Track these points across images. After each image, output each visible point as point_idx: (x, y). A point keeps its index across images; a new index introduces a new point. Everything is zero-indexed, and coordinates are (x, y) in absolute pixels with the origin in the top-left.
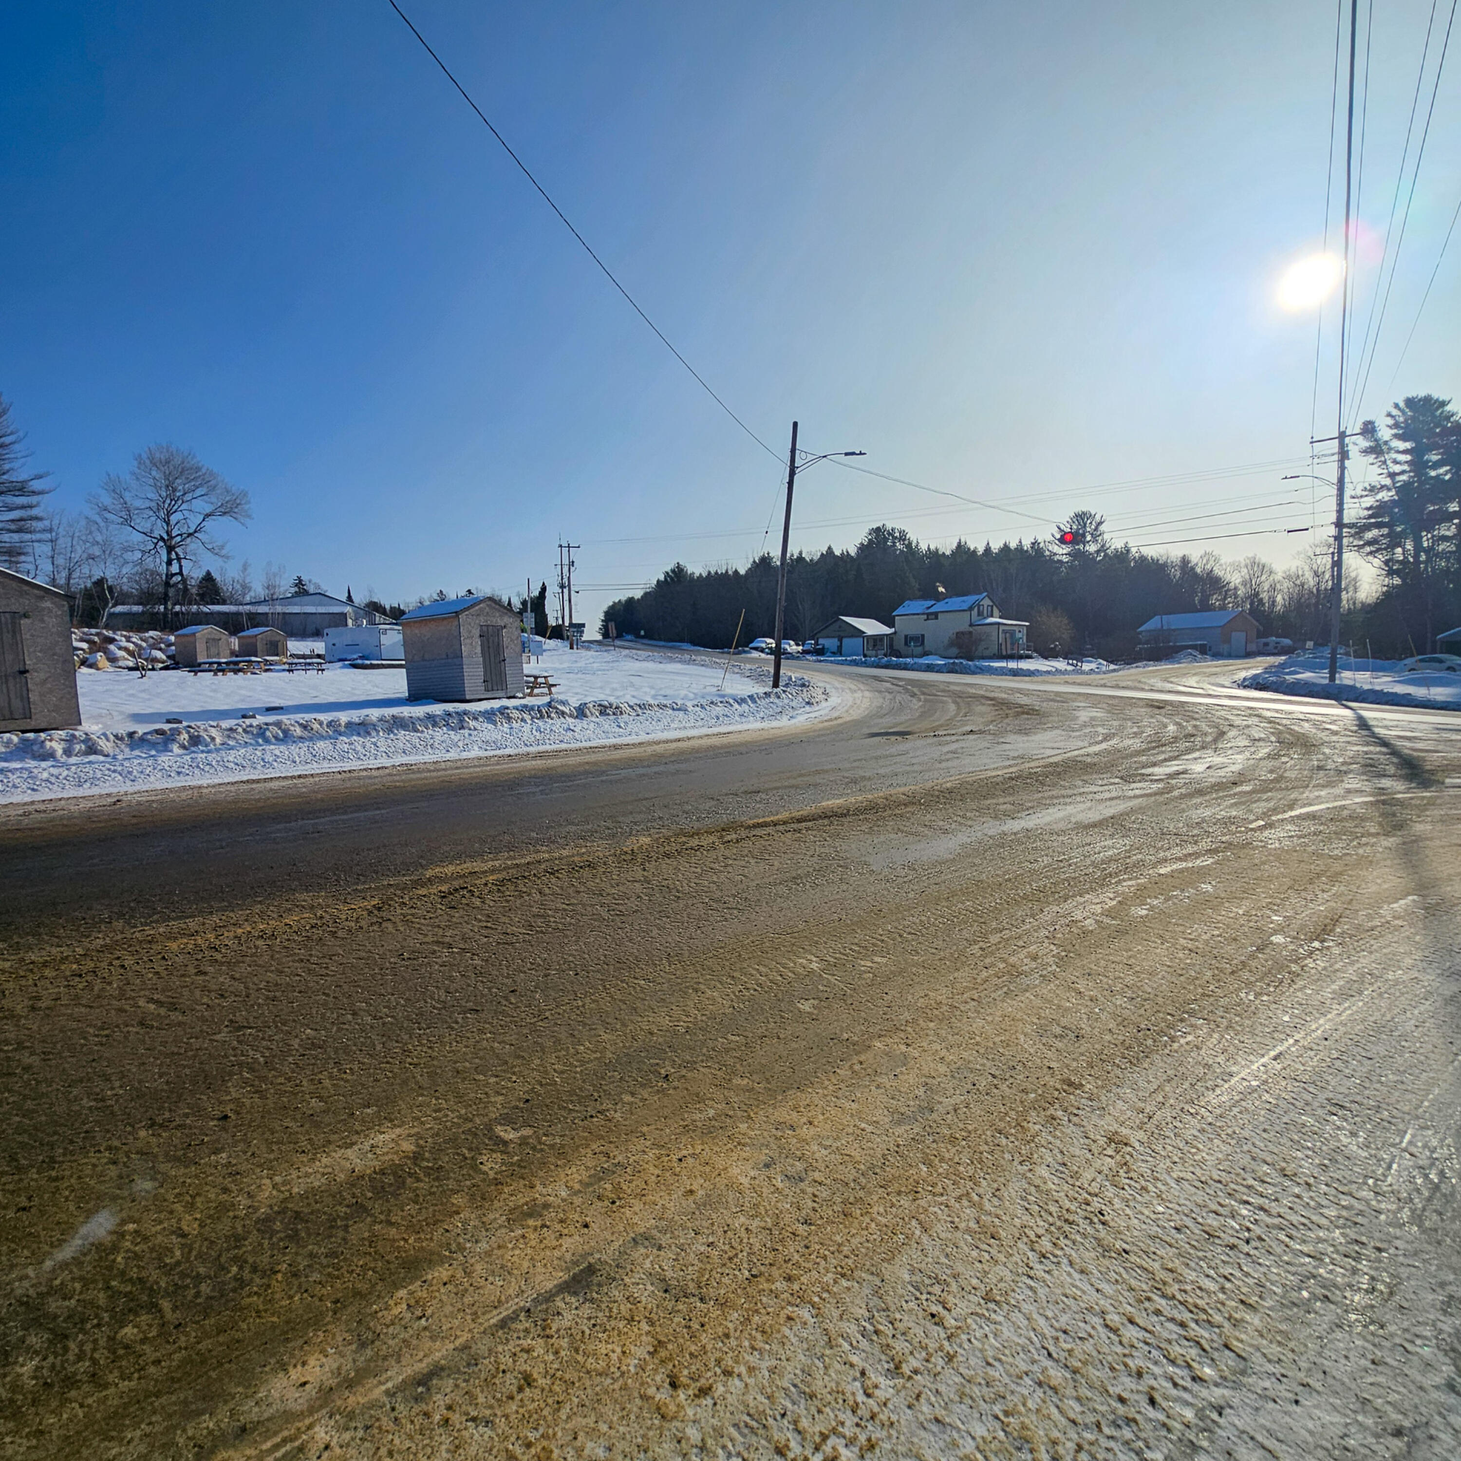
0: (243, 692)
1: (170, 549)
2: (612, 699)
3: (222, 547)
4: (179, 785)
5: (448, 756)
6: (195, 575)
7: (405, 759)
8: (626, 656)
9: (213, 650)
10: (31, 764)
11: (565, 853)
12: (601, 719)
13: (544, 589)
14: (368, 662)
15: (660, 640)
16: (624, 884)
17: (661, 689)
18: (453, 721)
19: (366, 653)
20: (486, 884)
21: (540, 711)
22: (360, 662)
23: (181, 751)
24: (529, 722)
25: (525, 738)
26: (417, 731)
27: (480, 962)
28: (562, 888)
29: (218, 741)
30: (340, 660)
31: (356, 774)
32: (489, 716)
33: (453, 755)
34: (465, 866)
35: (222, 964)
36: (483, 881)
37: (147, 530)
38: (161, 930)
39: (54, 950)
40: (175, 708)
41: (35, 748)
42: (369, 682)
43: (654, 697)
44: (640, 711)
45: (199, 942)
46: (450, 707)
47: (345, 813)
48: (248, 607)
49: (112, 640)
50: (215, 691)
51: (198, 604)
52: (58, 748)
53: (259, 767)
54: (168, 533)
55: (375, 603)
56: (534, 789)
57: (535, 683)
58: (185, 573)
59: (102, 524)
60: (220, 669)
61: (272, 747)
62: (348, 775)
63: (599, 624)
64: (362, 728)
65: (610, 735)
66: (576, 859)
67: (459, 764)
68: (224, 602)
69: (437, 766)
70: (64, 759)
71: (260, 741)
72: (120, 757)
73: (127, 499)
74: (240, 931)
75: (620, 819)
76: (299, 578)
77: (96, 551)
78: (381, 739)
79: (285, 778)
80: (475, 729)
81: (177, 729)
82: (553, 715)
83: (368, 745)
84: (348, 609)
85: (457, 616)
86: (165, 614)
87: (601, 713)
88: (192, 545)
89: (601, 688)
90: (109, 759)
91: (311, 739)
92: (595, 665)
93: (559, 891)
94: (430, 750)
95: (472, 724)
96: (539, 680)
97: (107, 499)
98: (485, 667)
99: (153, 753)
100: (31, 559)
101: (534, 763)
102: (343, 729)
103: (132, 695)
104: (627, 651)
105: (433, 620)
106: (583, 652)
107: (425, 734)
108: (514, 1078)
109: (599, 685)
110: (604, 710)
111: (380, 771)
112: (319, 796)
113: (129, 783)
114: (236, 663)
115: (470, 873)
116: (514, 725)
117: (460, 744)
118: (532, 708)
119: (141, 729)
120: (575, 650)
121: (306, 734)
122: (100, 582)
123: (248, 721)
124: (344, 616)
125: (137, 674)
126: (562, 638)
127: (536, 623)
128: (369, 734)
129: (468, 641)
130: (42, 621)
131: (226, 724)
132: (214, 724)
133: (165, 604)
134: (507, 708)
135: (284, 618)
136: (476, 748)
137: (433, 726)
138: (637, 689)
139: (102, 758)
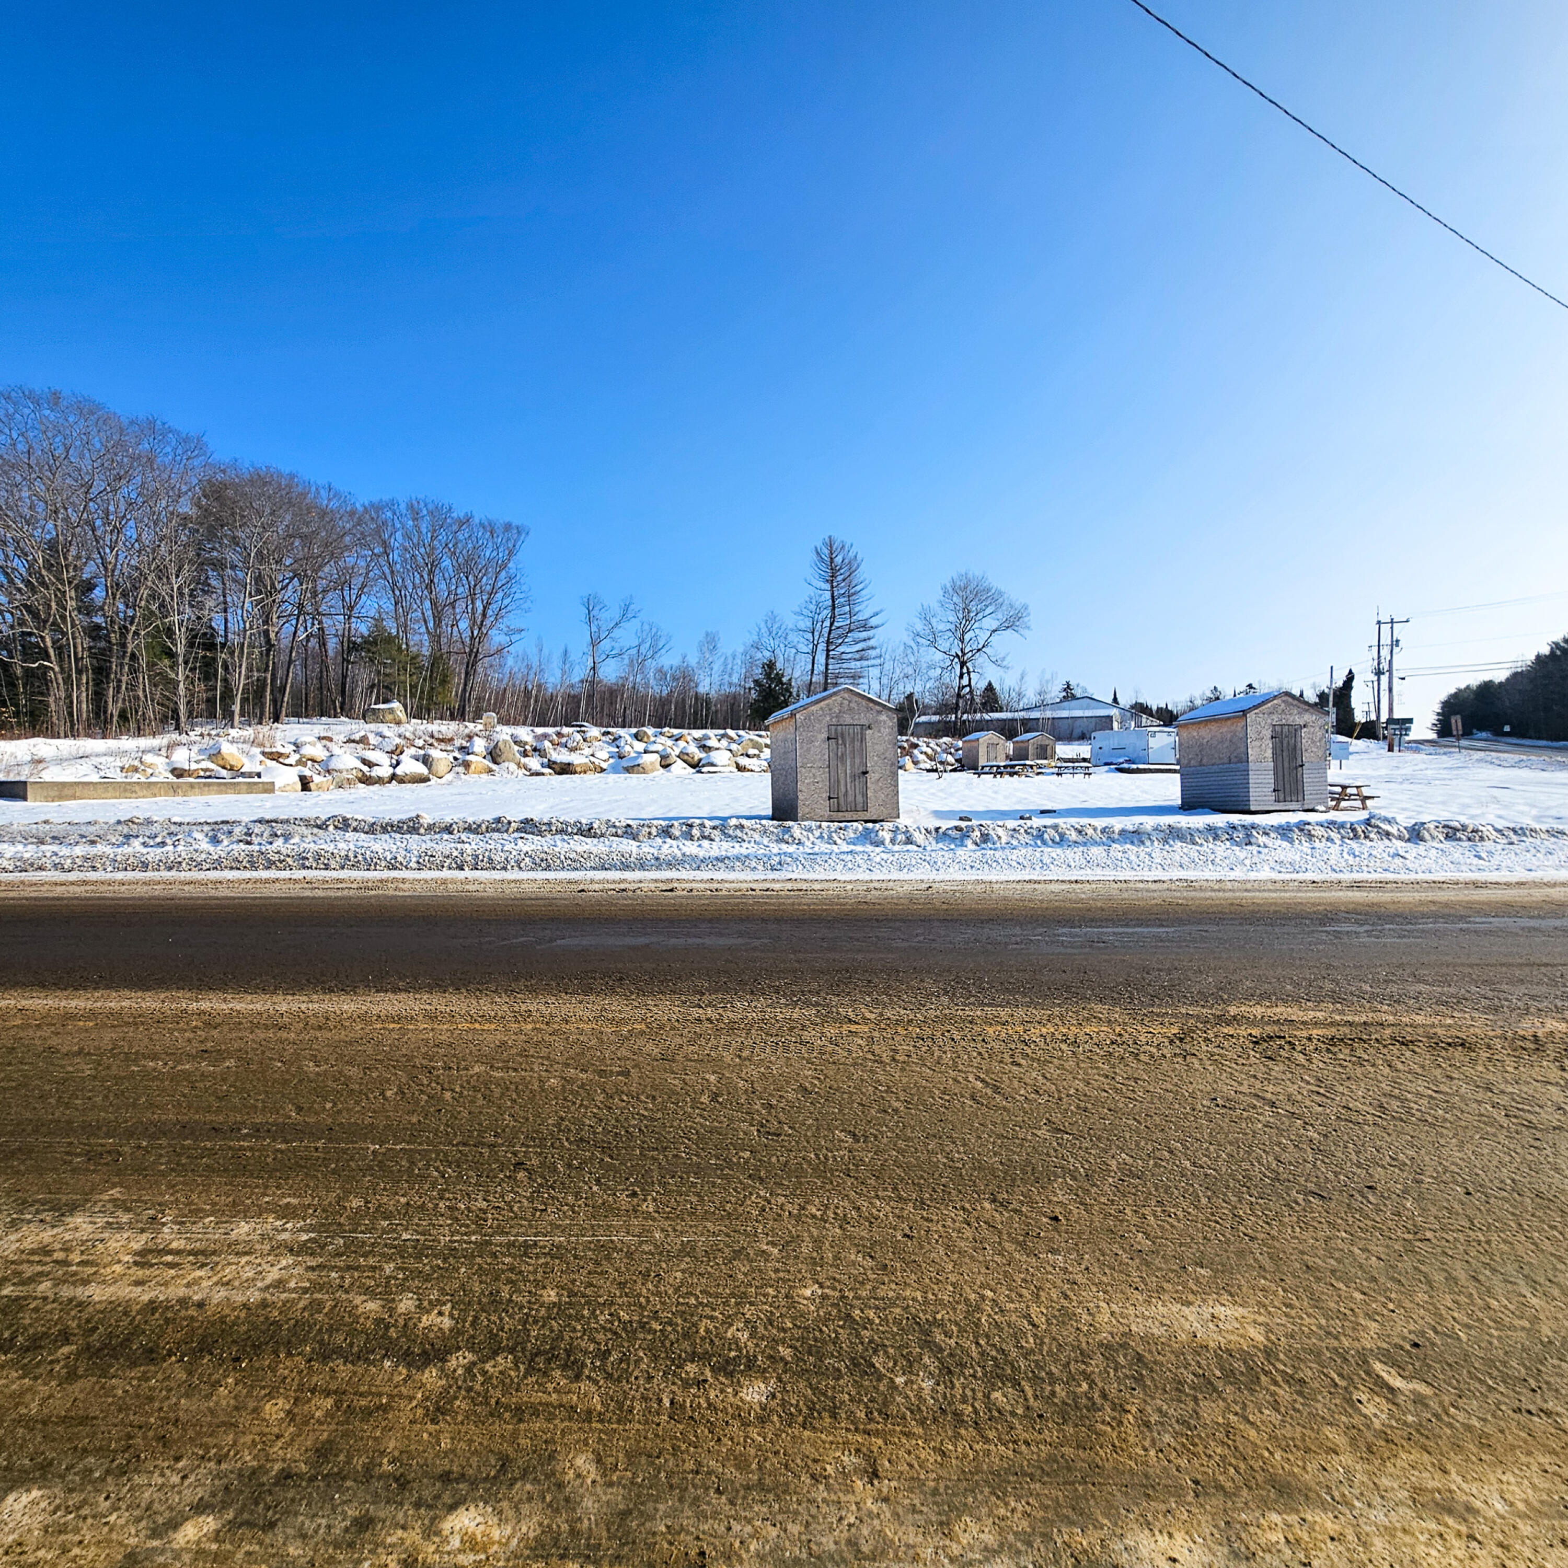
0: (1019, 794)
1: (963, 664)
2: (1464, 820)
3: (1003, 659)
4: (974, 878)
5: (1233, 875)
6: (979, 686)
7: (1183, 874)
8: (1479, 761)
9: (992, 755)
10: (869, 848)
11: (1420, 1019)
12: (1447, 845)
13: (1350, 678)
14: (1134, 766)
15: (1539, 738)
16: (1529, 1083)
17: (1549, 808)
18: (1239, 835)
19: (1133, 756)
20: (1310, 1039)
21: (1353, 830)
22: (1126, 766)
23: (974, 847)
24: (1338, 842)
25: (1332, 862)
26: (1194, 843)
27: (1316, 1135)
28: (1423, 1067)
29: (1004, 840)
30: (1106, 764)
31: (1131, 885)
32: (1284, 831)
33: (1238, 874)
34: (1278, 1010)
35: (1033, 1060)
36: (1306, 1034)
37: (946, 650)
38: (979, 1013)
39: (902, 1012)
40: (964, 807)
41: (873, 835)
42: (1138, 787)
43: (1538, 819)
44: (1515, 838)
45: (1010, 1032)
46: (1235, 818)
47: (1127, 925)
48: (1022, 714)
49: (916, 746)
50: (996, 792)
51: (982, 712)
52: (887, 836)
53: (1037, 868)
54: (962, 650)
55: (1141, 704)
56: (1355, 928)
57: (1341, 795)
58: (973, 684)
59: (915, 648)
60: (999, 772)
61: (1050, 849)
62: (1125, 885)
63: (1432, 718)
64: (1136, 836)
65: (1464, 868)
66: (1440, 1031)
67: (1249, 886)
68: (1001, 710)
69: (1222, 885)
70: (890, 846)
71: (1039, 842)
72: (929, 848)
73: (934, 624)
74: (1044, 1030)
75: (1504, 987)
76: (1068, 683)
77: (910, 671)
78: (1156, 849)
79: (1063, 881)
80: (1266, 847)
81: (971, 827)
82: (1372, 835)
83: (1142, 855)
84: (1114, 712)
85: (1245, 715)
86: (955, 723)
87: (1447, 837)
88: (980, 659)
89: (1443, 803)
90: (921, 849)
91: (1085, 844)
92: (1429, 772)
93: (1420, 1071)
94: (1210, 866)
95: (1262, 839)
96: (1349, 791)
97: (919, 626)
98: (1276, 774)
99: (952, 846)
100: (866, 681)
101: (1350, 894)
102: (1116, 836)
103: (933, 794)
104: (1482, 754)
105: (1215, 720)
106: (1408, 756)
107: (1205, 848)
108: (1391, 1306)
109: (1440, 799)
110: (1451, 833)
111: (1158, 884)
112: (1099, 904)
113: (935, 872)
114: (1013, 766)
115: (1286, 1020)
116: (1317, 844)
117: (1247, 862)
118: (1342, 826)
119: (945, 825)
120: (1396, 752)
121: (1080, 839)
122: (910, 697)
123: (1029, 823)
124: (1110, 718)
125: (935, 775)
126: (1376, 738)
127: (1337, 719)
128: (1143, 843)
129: (1257, 743)
130: (879, 731)
131: (1011, 824)
132: (1000, 823)
133: (956, 713)
134: (1309, 824)
135: (1053, 724)
136: (1267, 868)
137: (1214, 839)
138: (1506, 807)
139: (915, 848)
